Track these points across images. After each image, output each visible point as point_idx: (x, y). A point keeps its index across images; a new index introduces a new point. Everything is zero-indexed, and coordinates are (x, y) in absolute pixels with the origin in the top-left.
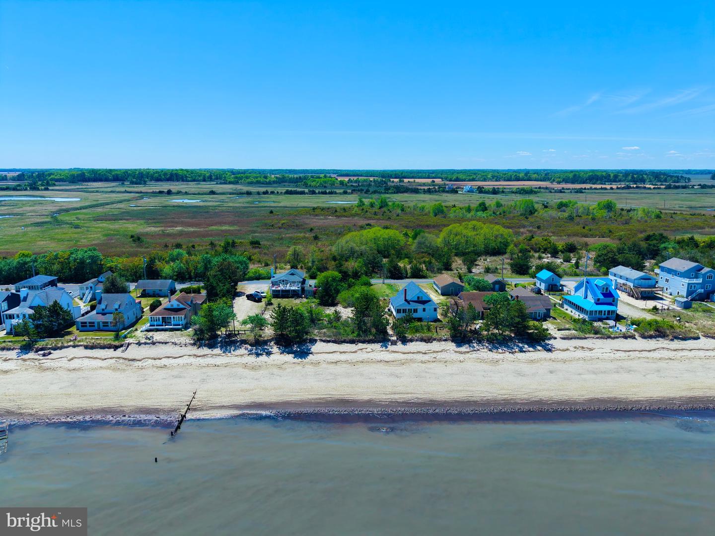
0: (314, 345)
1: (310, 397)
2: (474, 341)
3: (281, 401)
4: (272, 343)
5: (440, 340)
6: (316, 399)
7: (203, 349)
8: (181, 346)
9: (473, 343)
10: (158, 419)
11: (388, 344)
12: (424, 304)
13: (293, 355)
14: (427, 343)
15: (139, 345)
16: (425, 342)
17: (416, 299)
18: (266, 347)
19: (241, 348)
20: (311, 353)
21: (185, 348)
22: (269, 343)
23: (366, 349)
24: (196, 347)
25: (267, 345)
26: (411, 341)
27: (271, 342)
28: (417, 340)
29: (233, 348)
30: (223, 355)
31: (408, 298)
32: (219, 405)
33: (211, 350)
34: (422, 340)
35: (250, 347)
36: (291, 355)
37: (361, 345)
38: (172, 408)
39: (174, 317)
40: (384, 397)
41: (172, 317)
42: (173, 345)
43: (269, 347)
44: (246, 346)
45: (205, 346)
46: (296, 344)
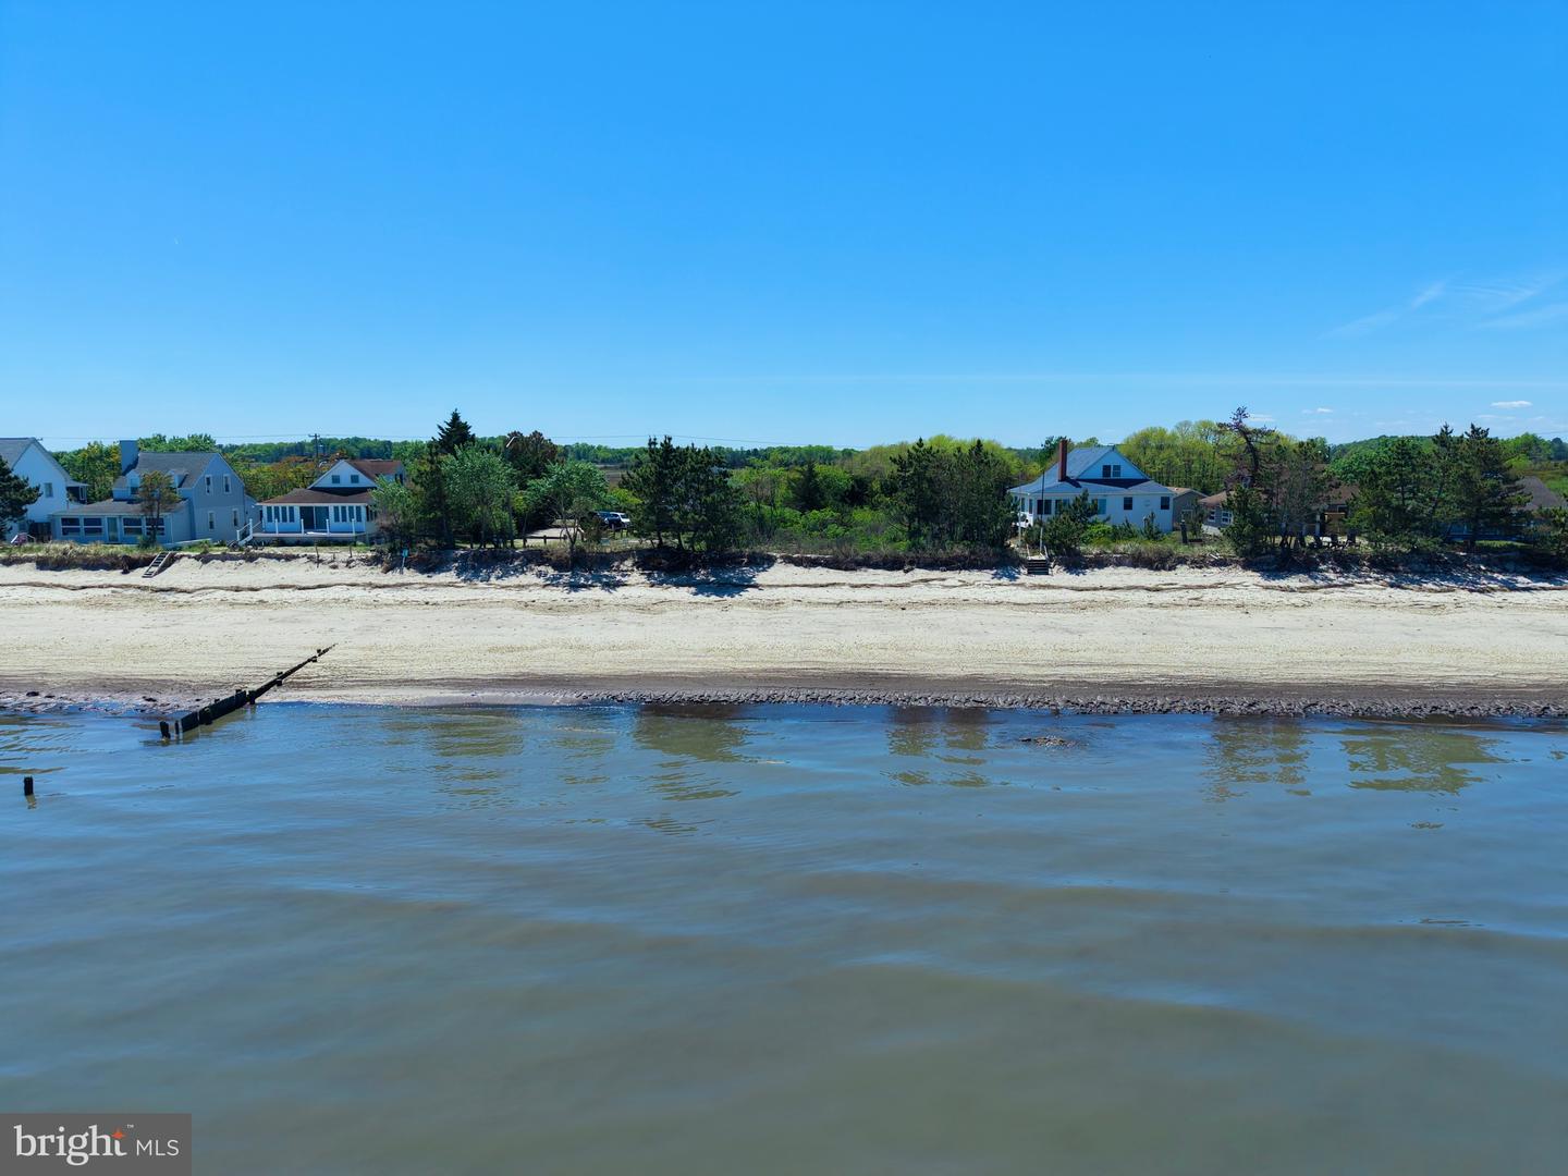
0: (764, 570)
1: (740, 666)
2: (1323, 567)
3: (631, 673)
4: (628, 563)
5: (1200, 563)
6: (765, 670)
7: (402, 573)
8: (335, 567)
9: (1322, 571)
10: (151, 703)
11: (1019, 573)
12: (1126, 488)
13: (693, 589)
14: (1157, 569)
15: (206, 561)
16: (1151, 568)
17: (1099, 474)
18: (606, 573)
19: (523, 572)
20: (756, 586)
21: (346, 570)
22: (616, 564)
23: (944, 580)
24: (379, 569)
25: (610, 568)
26: (1099, 563)
27: (623, 560)
28: (1119, 563)
29: (499, 572)
30: (462, 584)
31: (1072, 472)
32: (398, 677)
33: (426, 575)
34: (1138, 561)
35: (551, 571)
36: (686, 589)
37: (920, 573)
38: (221, 680)
39: (336, 508)
40: (1031, 671)
41: (331, 506)
42: (311, 563)
43: (614, 573)
44: (542, 568)
45: (408, 566)
46: (705, 568)
